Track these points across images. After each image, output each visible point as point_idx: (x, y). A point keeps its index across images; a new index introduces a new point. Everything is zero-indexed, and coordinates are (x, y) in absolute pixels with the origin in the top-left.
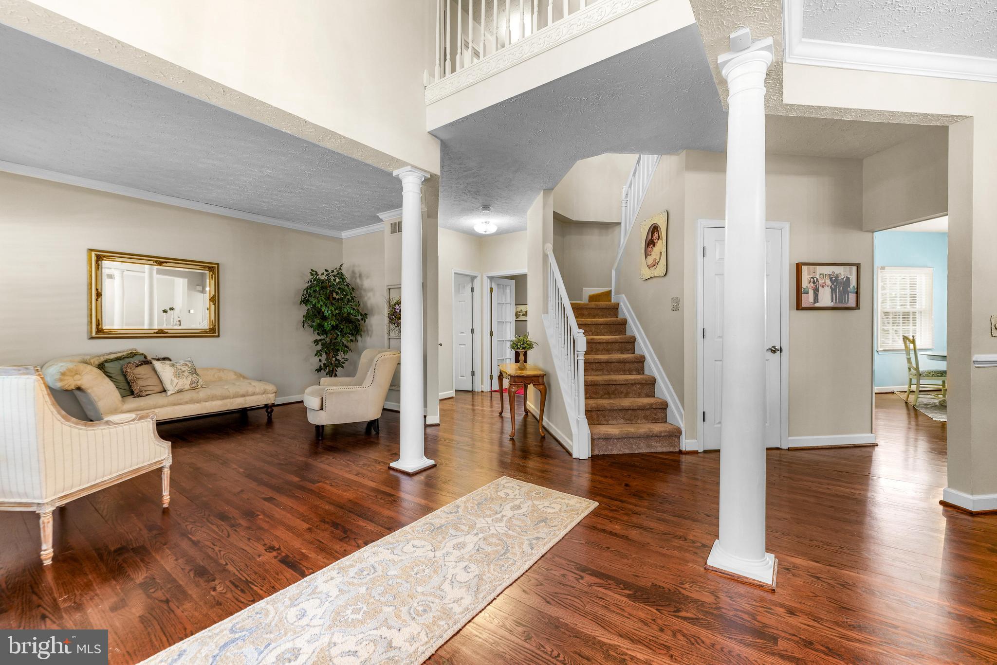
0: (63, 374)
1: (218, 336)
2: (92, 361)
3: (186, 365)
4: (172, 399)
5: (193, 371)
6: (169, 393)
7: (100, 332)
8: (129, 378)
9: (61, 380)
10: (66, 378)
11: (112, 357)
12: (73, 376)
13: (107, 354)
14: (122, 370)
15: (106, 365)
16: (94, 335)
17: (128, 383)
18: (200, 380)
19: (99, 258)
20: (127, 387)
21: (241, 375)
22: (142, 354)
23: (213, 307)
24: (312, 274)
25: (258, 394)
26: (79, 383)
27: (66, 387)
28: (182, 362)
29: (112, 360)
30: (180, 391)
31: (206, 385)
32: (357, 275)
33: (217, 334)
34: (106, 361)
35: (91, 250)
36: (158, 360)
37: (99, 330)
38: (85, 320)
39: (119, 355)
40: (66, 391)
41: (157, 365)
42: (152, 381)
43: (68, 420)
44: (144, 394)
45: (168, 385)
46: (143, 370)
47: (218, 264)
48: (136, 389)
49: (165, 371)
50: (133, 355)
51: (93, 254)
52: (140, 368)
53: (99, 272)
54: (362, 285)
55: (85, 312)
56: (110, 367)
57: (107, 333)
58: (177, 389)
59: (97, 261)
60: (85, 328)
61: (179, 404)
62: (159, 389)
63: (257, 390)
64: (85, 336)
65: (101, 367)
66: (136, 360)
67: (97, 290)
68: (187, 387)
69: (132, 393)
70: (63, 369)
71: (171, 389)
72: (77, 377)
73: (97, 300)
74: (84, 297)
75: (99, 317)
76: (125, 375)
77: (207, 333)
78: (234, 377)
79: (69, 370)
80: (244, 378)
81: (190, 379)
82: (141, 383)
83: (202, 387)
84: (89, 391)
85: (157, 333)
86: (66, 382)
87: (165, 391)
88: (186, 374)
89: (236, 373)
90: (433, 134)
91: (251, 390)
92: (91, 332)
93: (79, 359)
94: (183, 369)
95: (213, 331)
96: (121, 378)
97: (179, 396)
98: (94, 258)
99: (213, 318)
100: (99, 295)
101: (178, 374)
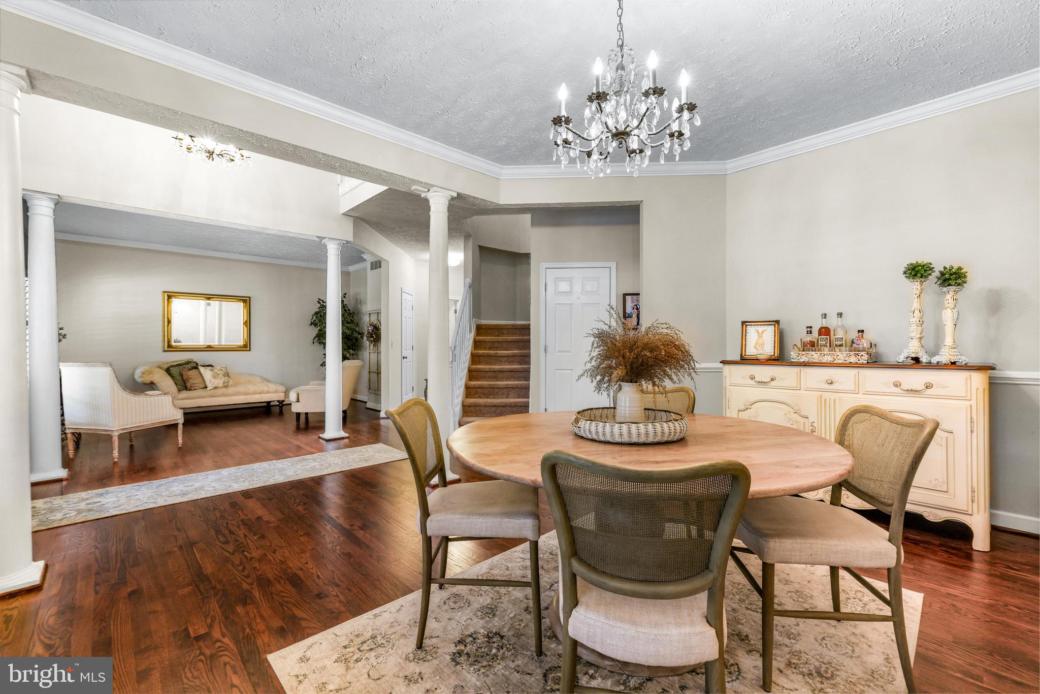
0: (143, 373)
1: (250, 350)
2: (163, 366)
3: (221, 370)
4: (209, 393)
5: (227, 375)
6: (208, 389)
7: (170, 347)
8: (185, 378)
9: (142, 377)
10: (145, 376)
11: (175, 364)
12: (149, 375)
13: (173, 362)
14: (180, 372)
15: (171, 369)
16: (166, 349)
17: (184, 381)
18: (231, 381)
19: (169, 297)
20: (183, 384)
21: (266, 379)
22: (195, 362)
23: (246, 328)
24: (319, 303)
25: (271, 393)
26: (152, 379)
27: (145, 382)
28: (219, 368)
29: (175, 366)
30: (216, 388)
31: (236, 384)
32: (359, 302)
33: (248, 349)
34: (171, 366)
35: (165, 292)
36: (204, 366)
37: (169, 346)
38: (161, 339)
39: (180, 362)
40: (145, 384)
41: (202, 369)
42: (199, 380)
43: (125, 391)
44: (193, 389)
45: (208, 384)
46: (193, 373)
47: (249, 298)
48: (188, 385)
49: (207, 373)
50: (188, 362)
51: (166, 294)
52: (191, 371)
53: (169, 306)
54: (361, 309)
55: (161, 333)
56: (173, 370)
57: (175, 348)
58: (214, 386)
59: (168, 299)
60: (161, 344)
61: (214, 397)
62: (203, 386)
63: (271, 390)
64: (161, 349)
65: (168, 371)
66: (189, 366)
67: (168, 318)
68: (221, 385)
69: (186, 388)
70: (143, 371)
71: (210, 386)
72: (151, 375)
73: (168, 325)
74: (161, 323)
75: (169, 337)
76: (182, 376)
77: (241, 347)
78: (260, 380)
79: (146, 371)
80: (268, 381)
81: (223, 380)
82: (191, 381)
83: (232, 386)
84: (158, 385)
85: (206, 348)
86: (144, 379)
87: (206, 387)
88: (221, 376)
89: (261, 378)
90: (346, 214)
91: (265, 389)
92: (165, 347)
93: (156, 365)
94: (219, 373)
95: (247, 347)
96: (179, 378)
97: (215, 391)
98: (166, 297)
99: (246, 337)
100: (169, 322)
101: (215, 376)
